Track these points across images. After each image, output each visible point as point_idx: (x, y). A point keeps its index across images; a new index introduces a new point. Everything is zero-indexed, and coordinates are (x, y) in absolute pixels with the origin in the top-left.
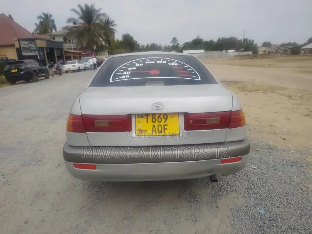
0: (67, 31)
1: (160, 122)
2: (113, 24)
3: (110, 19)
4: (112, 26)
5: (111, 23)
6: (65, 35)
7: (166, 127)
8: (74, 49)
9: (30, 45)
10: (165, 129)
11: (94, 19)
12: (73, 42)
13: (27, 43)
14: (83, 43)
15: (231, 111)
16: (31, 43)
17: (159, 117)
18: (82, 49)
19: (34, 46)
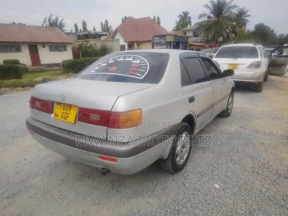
0: (197, 26)
1: (67, 110)
2: (247, 14)
3: (244, 10)
4: (245, 16)
5: (245, 13)
6: (195, 30)
7: (69, 115)
8: (201, 42)
9: (161, 40)
10: (68, 117)
11: (224, 12)
12: (201, 36)
13: (158, 38)
14: (209, 36)
15: (111, 111)
16: (162, 39)
17: (67, 106)
18: (207, 41)
19: (163, 41)
